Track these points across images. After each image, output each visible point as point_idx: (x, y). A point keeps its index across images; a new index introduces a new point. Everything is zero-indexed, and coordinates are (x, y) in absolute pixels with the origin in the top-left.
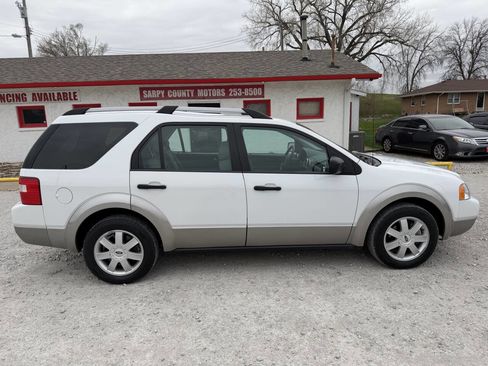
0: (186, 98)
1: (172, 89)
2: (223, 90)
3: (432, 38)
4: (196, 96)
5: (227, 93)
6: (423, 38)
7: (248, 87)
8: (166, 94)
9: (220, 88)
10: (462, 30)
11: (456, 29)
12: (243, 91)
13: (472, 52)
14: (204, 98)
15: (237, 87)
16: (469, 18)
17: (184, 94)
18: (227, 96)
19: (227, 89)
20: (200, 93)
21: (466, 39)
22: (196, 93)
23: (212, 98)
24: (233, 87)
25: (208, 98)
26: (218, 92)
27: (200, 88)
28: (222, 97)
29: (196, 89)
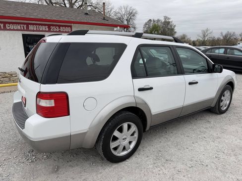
0: (21, 30)
1: (9, 23)
2: (46, 27)
3: (112, 12)
4: (28, 29)
5: (49, 29)
6: (108, 12)
7: (63, 26)
8: (5, 26)
9: (45, 25)
10: (123, 10)
11: (120, 9)
12: (59, 28)
13: (127, 20)
14: (34, 31)
15: (56, 25)
16: (126, 5)
17: (19, 27)
18: (49, 31)
19: (49, 26)
20: (31, 27)
21: (124, 15)
22: (28, 28)
23: (39, 31)
24: (53, 25)
25: (37, 31)
26: (43, 28)
27: (31, 24)
28: (46, 31)
29: (28, 24)
